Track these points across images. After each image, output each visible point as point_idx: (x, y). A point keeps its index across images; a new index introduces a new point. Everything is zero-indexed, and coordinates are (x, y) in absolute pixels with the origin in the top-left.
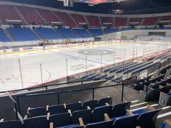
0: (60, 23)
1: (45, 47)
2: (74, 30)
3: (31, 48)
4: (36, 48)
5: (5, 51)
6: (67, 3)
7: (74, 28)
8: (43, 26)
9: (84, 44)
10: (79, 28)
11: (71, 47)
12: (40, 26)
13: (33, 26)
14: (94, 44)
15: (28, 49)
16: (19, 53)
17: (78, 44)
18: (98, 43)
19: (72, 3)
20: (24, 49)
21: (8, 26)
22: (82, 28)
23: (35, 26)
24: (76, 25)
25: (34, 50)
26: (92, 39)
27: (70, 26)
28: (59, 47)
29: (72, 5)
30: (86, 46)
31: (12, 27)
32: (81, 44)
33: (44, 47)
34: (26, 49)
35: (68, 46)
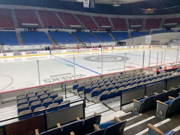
0: (80, 26)
1: (52, 51)
2: (94, 33)
3: (35, 52)
4: (40, 53)
5: (5, 55)
6: (87, 4)
7: (95, 32)
8: (60, 30)
9: (100, 49)
10: (100, 32)
11: (83, 52)
12: (56, 30)
13: (49, 30)
14: (114, 49)
15: (32, 53)
16: (21, 57)
17: (92, 49)
18: (120, 48)
19: (93, 4)
20: (26, 53)
21: (23, 30)
22: (104, 32)
23: (51, 30)
24: (98, 29)
25: (38, 54)
26: (114, 43)
27: (90, 30)
28: (68, 51)
29: (93, 6)
30: (102, 52)
31: (27, 31)
32: (96, 49)
33: (50, 51)
34: (29, 53)
35: (80, 51)
